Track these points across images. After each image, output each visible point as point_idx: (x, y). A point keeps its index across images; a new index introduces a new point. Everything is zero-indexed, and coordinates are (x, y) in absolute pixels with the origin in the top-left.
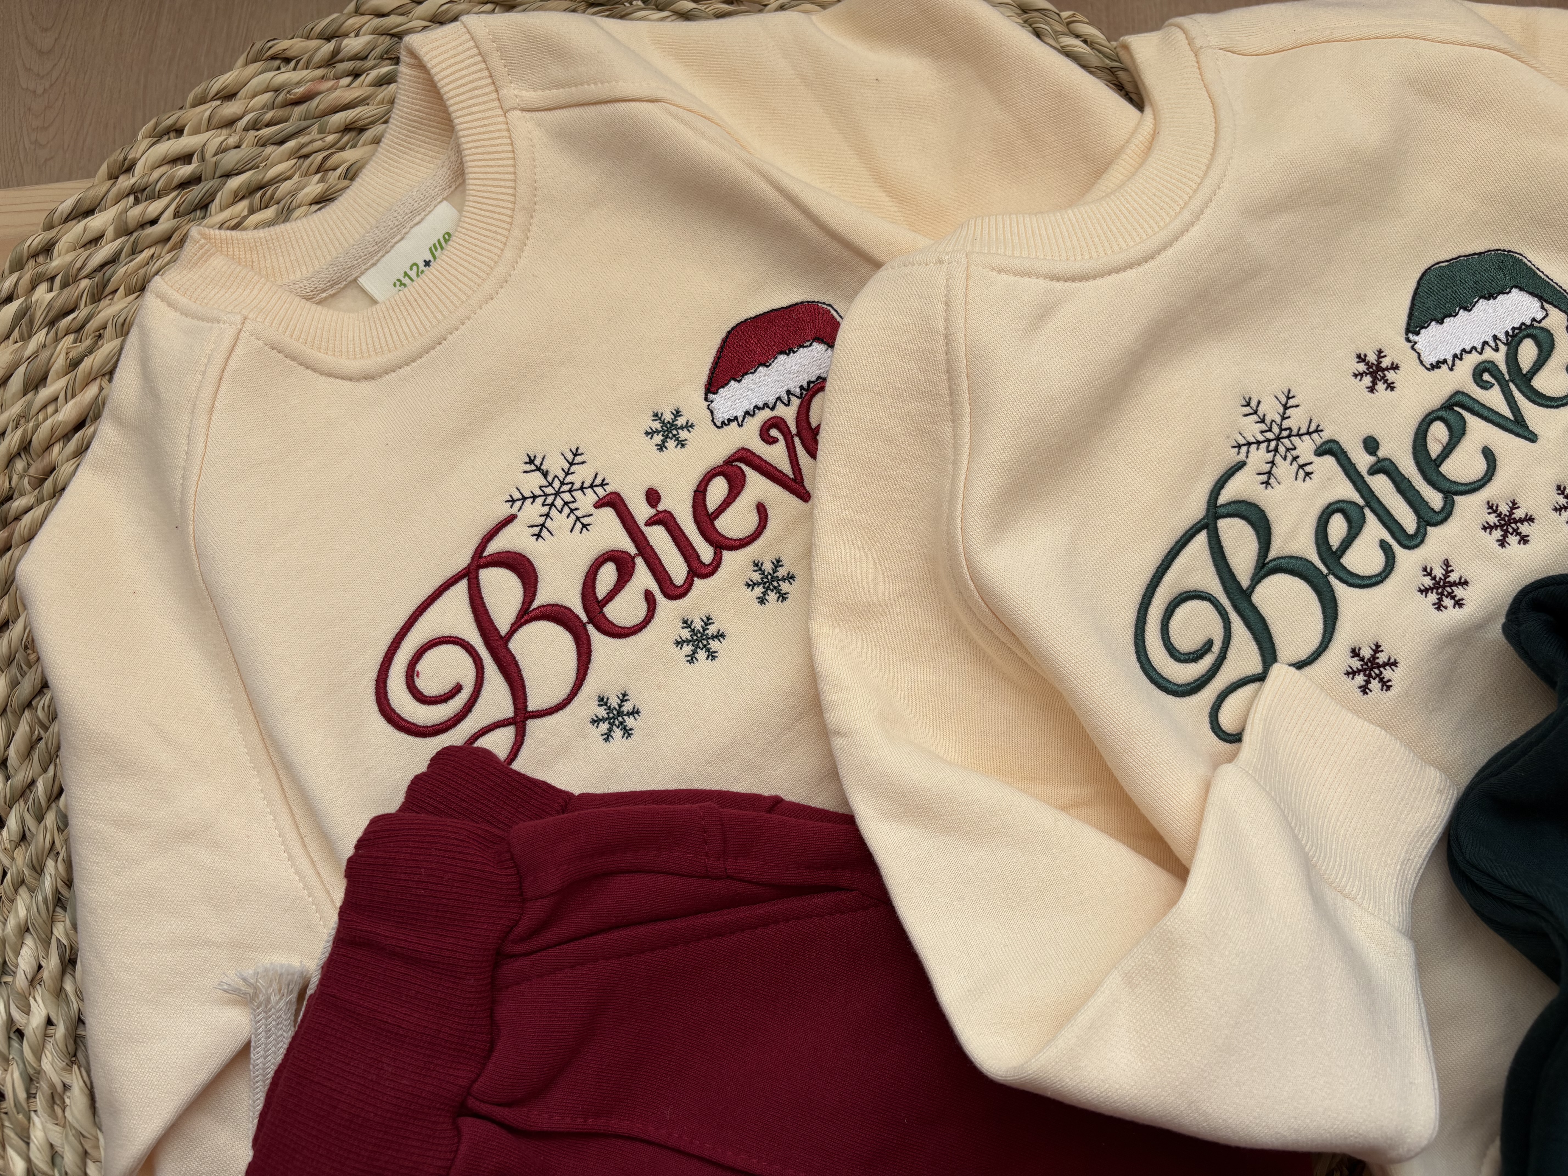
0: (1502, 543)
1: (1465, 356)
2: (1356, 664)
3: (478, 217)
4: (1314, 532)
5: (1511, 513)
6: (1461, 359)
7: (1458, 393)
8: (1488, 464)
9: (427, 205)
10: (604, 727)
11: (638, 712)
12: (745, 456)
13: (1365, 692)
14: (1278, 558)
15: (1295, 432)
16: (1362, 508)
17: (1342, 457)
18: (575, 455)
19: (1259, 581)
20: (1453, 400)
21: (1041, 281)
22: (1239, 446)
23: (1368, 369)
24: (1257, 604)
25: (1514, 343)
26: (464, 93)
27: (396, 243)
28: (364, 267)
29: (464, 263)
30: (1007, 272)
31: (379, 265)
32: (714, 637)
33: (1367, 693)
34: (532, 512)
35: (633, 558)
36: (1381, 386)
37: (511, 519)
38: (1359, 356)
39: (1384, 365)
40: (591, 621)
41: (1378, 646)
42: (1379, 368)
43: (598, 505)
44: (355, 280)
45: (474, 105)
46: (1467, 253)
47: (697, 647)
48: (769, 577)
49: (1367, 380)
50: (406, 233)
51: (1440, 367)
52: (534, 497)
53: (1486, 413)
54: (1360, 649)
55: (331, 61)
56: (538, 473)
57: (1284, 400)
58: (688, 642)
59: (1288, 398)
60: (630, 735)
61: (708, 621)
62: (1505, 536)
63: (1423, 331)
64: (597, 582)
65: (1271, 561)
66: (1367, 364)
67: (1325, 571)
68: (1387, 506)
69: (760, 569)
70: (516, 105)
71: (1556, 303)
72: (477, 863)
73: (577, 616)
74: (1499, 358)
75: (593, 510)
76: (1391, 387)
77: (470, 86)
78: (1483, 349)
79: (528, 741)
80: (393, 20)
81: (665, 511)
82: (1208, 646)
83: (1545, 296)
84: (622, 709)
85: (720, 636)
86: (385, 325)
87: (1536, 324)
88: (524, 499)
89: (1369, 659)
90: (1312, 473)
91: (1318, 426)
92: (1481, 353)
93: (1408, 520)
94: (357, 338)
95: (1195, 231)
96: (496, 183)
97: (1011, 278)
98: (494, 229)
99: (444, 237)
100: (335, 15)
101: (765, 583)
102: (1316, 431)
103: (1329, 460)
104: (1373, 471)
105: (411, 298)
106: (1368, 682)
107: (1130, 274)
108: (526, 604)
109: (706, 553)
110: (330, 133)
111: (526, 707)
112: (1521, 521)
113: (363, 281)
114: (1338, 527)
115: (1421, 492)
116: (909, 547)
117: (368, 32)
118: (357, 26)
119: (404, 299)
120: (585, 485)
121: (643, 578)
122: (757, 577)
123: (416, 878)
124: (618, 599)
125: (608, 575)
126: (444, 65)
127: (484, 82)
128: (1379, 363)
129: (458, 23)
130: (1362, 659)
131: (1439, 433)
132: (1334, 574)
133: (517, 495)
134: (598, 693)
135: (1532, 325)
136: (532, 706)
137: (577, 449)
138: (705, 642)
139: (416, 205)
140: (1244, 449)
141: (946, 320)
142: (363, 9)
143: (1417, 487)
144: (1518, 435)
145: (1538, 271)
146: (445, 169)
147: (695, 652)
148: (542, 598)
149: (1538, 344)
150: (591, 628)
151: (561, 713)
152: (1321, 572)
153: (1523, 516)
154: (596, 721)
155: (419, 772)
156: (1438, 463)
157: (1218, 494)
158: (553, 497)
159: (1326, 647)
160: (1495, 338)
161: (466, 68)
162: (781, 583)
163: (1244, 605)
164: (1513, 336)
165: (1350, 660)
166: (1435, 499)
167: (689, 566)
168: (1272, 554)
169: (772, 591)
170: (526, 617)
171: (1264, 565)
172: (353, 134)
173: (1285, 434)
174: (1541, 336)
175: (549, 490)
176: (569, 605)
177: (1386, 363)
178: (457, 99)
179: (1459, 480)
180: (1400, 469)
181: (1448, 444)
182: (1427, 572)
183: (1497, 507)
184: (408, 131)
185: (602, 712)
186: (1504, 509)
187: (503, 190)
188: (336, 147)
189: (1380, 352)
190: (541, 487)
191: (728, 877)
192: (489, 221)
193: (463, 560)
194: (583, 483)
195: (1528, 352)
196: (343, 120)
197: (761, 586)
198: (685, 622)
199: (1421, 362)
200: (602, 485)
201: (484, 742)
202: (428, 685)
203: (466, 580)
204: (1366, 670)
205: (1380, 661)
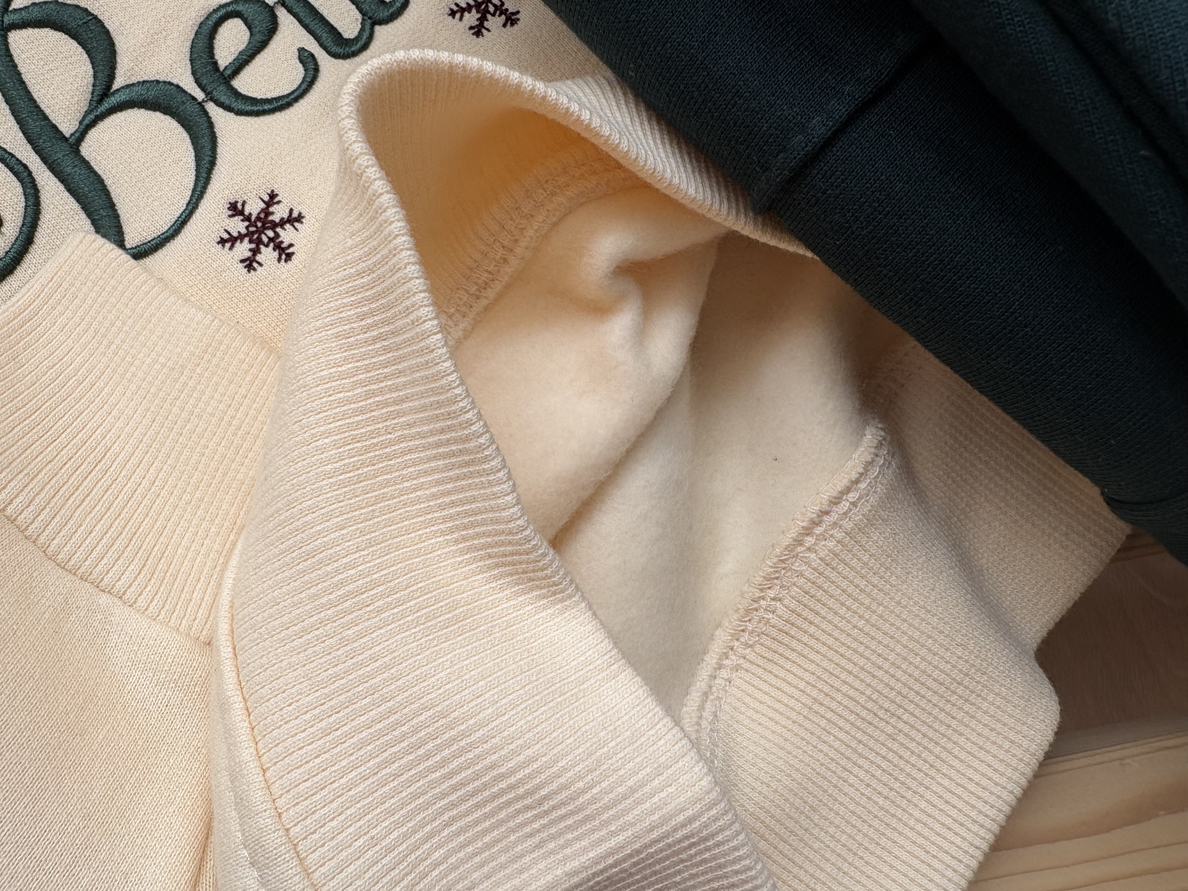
0: (480, 30)
2: (238, 226)
4: (189, 44)
13: (250, 268)
14: (128, 86)
16: (272, 10)
19: (95, 124)
24: (90, 160)
33: (255, 269)
41: (273, 196)
54: (244, 203)
62: (482, 19)
65: (115, 92)
67: (200, 95)
89: (258, 218)
93: (347, 20)
106: (255, 251)
114: (231, 38)
130: (248, 218)
132: (212, 99)
152: (194, 99)
159: (196, 208)
163: (63, 161)
165: (230, 222)
168: (119, 82)
171: (101, 101)
204: (253, 233)
205: (276, 218)
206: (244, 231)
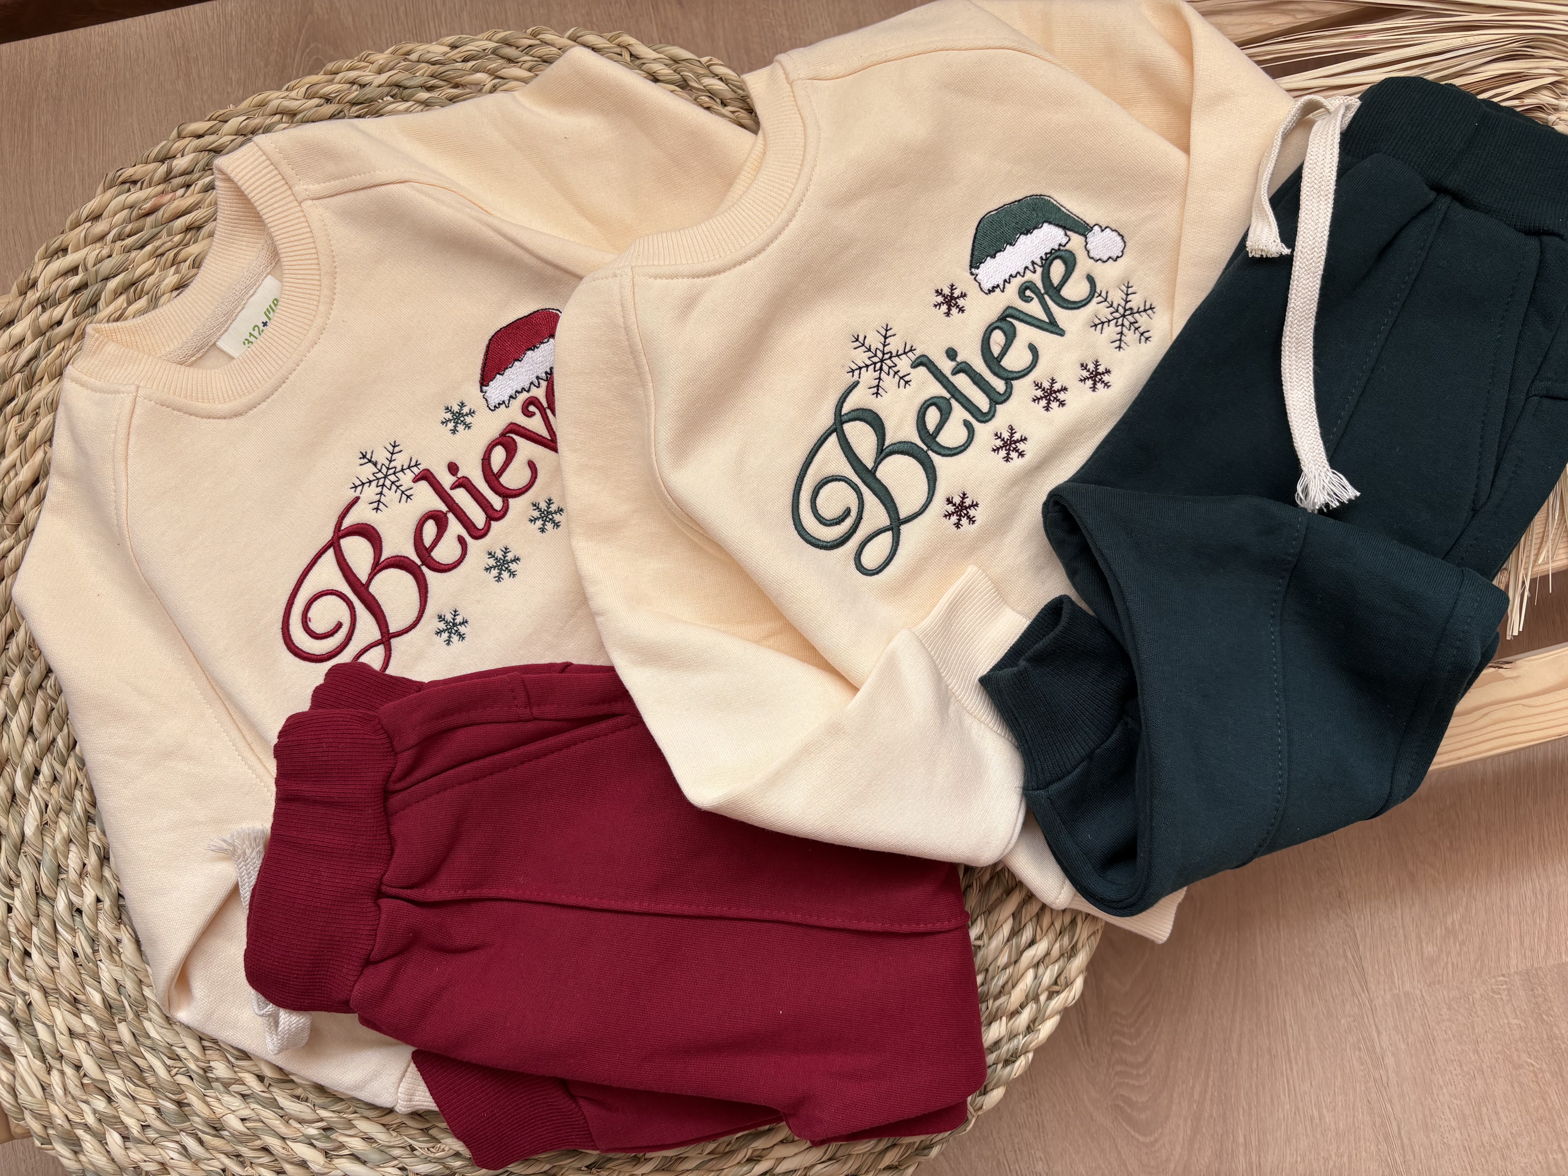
0: (1047, 408)
1: (1012, 279)
2: (951, 508)
3: (295, 285)
4: (915, 422)
5: (1052, 387)
6: (1009, 283)
7: (1008, 307)
8: (1033, 356)
9: (257, 281)
10: (445, 635)
11: (466, 622)
12: (514, 429)
13: (958, 527)
14: (892, 444)
15: (894, 354)
16: (948, 400)
17: (930, 366)
18: (394, 447)
19: (880, 463)
20: (1006, 313)
21: (685, 280)
22: (853, 371)
23: (944, 300)
24: (880, 479)
25: (1046, 265)
26: (266, 195)
27: (239, 313)
28: (219, 334)
29: (291, 321)
30: (661, 277)
31: (229, 330)
32: (512, 561)
33: (960, 528)
34: (370, 493)
35: (445, 514)
36: (954, 311)
37: (356, 500)
38: (937, 291)
39: (955, 295)
40: (424, 563)
41: (964, 494)
42: (952, 297)
43: (416, 480)
44: (214, 344)
45: (275, 203)
46: (1010, 202)
47: (501, 570)
48: (545, 513)
49: (944, 308)
50: (245, 304)
51: (994, 291)
52: (370, 482)
53: (1029, 320)
54: (952, 498)
55: (167, 178)
56: (370, 464)
57: (884, 332)
58: (494, 567)
59: (887, 330)
60: (463, 638)
61: (506, 551)
62: (1049, 403)
63: (982, 265)
64: (424, 535)
65: (887, 447)
66: (944, 296)
67: (925, 448)
68: (968, 396)
69: (538, 508)
70: (307, 197)
71: (1076, 230)
72: (359, 734)
73: (413, 562)
74: (1036, 278)
75: (412, 484)
76: (961, 310)
77: (269, 189)
78: (1024, 273)
79: (394, 654)
80: (208, 139)
81: (463, 477)
82: (847, 512)
83: (1068, 226)
84: (456, 621)
85: (516, 560)
86: (242, 375)
87: (1062, 248)
88: (363, 484)
89: (959, 504)
90: (910, 381)
91: (912, 347)
92: (1023, 276)
93: (982, 402)
94: (224, 388)
95: (793, 225)
96: (303, 257)
97: (664, 281)
98: (309, 291)
99: (273, 302)
100: (164, 143)
101: (543, 517)
102: (911, 350)
103: (922, 370)
104: (955, 372)
105: (257, 352)
106: (959, 520)
107: (750, 264)
108: (376, 559)
109: (497, 502)
110: (176, 234)
111: (388, 630)
112: (1059, 391)
113: (219, 344)
114: (933, 417)
115: (990, 382)
116: (634, 477)
117: (191, 151)
118: (181, 148)
119: (252, 353)
120: (404, 468)
121: (455, 527)
122: (536, 514)
123: (320, 750)
124: (440, 544)
125: (430, 529)
126: (247, 178)
127: (279, 184)
128: (952, 294)
129: (252, 143)
130: (954, 505)
131: (998, 338)
132: (931, 450)
133: (358, 483)
134: (438, 612)
135: (1059, 249)
136: (393, 629)
137: (395, 442)
138: (506, 566)
139: (248, 281)
140: (857, 372)
141: (624, 317)
142: (184, 134)
143: (987, 379)
144: (1052, 332)
145: (1061, 208)
146: (264, 251)
147: (500, 574)
148: (386, 554)
149: (1065, 262)
150: (424, 569)
151: (413, 631)
152: (923, 449)
153: (1060, 388)
154: (439, 633)
155: (318, 684)
156: (999, 359)
157: (842, 407)
158: (383, 479)
159: (931, 500)
160: (1033, 263)
161: (264, 176)
162: (554, 515)
163: (870, 480)
164: (1047, 259)
165: (947, 506)
166: (999, 385)
167: (486, 513)
168: (887, 443)
169: (549, 522)
170: (378, 568)
171: (882, 450)
172: (194, 232)
173: (887, 356)
174: (1067, 255)
175: (380, 475)
176: (406, 555)
177: (957, 293)
178: (261, 201)
179: (1014, 370)
180: (974, 368)
181: (1005, 345)
182: (998, 436)
183: (1041, 384)
184: (232, 227)
185: (442, 626)
186: (1046, 385)
187: (310, 262)
188: (182, 244)
189: (952, 286)
190: (373, 474)
191: (535, 719)
192: (304, 286)
193: (328, 535)
194: (403, 466)
195: (1057, 269)
196: (183, 224)
197: (541, 520)
198: (490, 554)
199: (981, 289)
200: (416, 465)
201: (363, 659)
202: (318, 626)
203: (332, 548)
204: (957, 512)
205: (967, 504)
206: (953, 511)
